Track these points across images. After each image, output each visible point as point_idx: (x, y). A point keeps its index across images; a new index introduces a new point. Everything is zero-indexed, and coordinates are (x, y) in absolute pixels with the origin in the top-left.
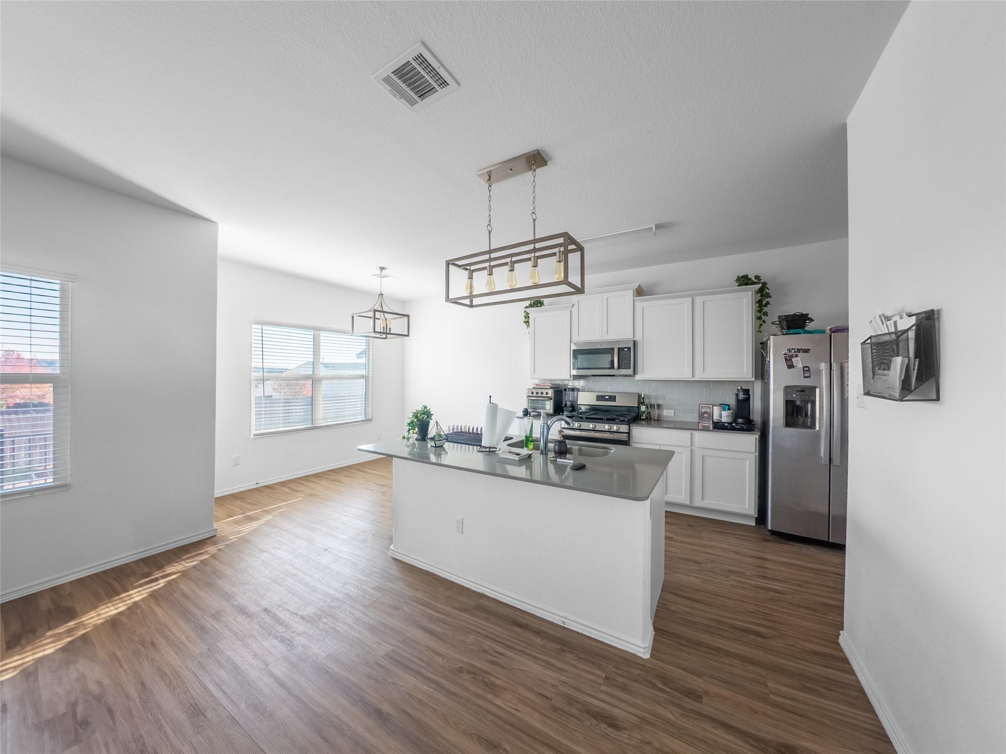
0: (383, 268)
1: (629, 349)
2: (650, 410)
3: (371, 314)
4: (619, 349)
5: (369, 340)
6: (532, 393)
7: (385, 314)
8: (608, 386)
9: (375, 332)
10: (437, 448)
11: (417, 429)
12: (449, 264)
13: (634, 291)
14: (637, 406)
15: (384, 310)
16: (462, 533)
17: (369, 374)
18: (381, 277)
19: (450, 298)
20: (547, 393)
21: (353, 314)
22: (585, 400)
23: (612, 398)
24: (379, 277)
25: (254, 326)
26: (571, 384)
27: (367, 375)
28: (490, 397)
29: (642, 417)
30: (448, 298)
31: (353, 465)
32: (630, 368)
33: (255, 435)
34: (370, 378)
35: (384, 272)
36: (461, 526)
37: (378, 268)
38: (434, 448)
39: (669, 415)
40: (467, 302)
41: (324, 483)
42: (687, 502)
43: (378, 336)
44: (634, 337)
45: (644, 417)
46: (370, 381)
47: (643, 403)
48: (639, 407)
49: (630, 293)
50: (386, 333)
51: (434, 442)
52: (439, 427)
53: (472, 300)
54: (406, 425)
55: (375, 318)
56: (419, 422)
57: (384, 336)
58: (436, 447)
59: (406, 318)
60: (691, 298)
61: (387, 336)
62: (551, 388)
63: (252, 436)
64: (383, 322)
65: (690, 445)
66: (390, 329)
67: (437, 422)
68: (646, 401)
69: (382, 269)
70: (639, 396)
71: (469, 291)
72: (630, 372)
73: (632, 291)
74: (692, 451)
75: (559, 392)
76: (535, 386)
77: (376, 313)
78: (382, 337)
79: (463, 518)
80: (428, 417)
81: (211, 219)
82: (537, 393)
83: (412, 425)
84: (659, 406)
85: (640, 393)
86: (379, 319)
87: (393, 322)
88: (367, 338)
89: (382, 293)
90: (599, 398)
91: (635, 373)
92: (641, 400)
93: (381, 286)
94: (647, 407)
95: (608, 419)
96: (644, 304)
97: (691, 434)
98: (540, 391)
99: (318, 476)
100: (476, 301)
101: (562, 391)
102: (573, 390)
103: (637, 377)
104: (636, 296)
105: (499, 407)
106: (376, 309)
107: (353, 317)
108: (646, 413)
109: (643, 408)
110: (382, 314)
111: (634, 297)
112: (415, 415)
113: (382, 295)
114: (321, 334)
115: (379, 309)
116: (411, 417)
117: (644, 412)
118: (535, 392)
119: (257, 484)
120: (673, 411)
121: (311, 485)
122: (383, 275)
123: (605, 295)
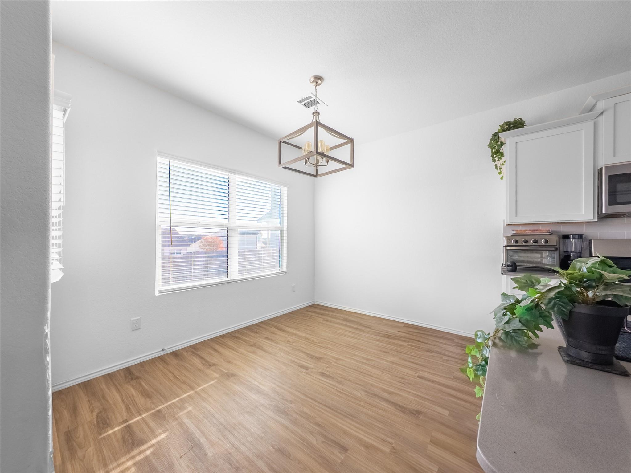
6: (516, 242)
17: (283, 225)
31: (269, 320)
34: (285, 230)
41: (242, 350)
99: (234, 336)
119: (163, 350)
121: (227, 353)
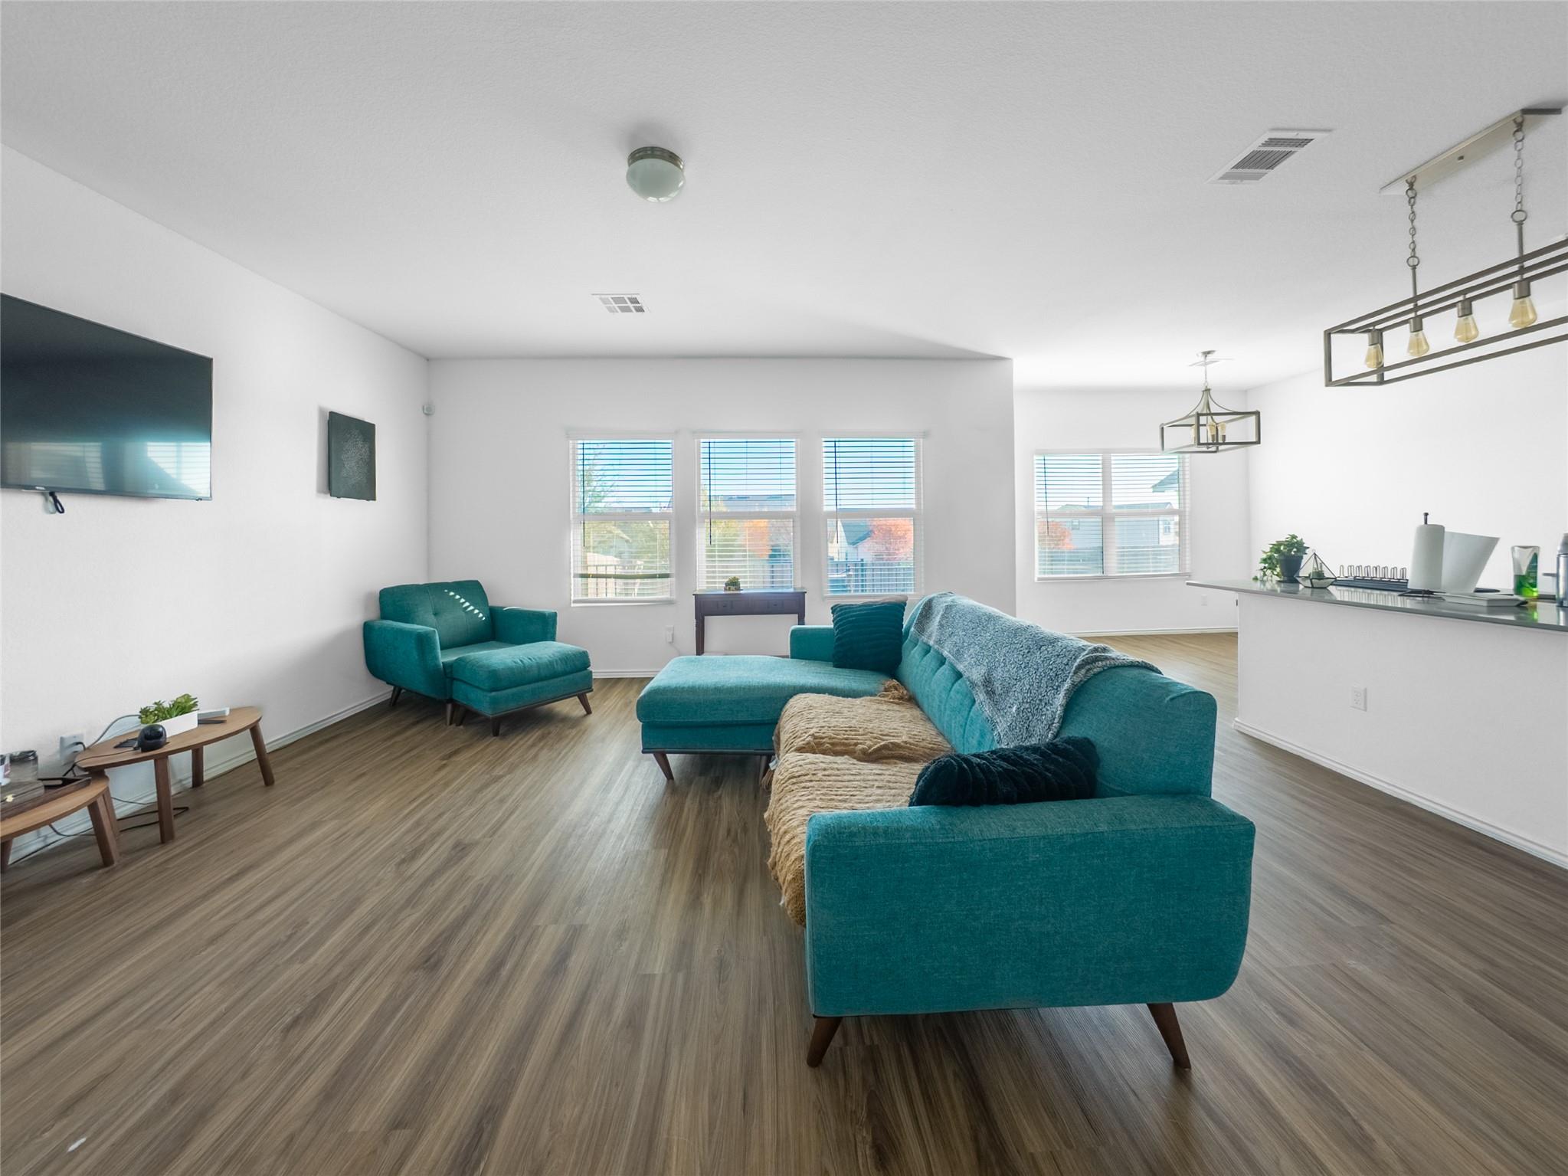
0: (1209, 352)
3: (1193, 421)
5: (1184, 458)
7: (1214, 417)
9: (1199, 444)
10: (1315, 590)
11: (1278, 570)
12: (1330, 334)
15: (1212, 411)
16: (1366, 710)
17: (1185, 507)
18: (1206, 364)
19: (1333, 379)
21: (1163, 424)
24: (1201, 365)
25: (1035, 457)
27: (1182, 509)
28: (1426, 514)
30: (1330, 380)
33: (1039, 579)
34: (1187, 513)
35: (1210, 357)
36: (1363, 700)
37: (1200, 355)
38: (1310, 590)
40: (1374, 378)
43: (1204, 449)
46: (1187, 517)
50: (1217, 443)
51: (1309, 581)
52: (1319, 562)
53: (1383, 374)
54: (1260, 560)
55: (1199, 425)
56: (1282, 558)
57: (1213, 449)
58: (1313, 587)
59: (1253, 417)
61: (1217, 448)
63: (1036, 579)
64: (1211, 429)
66: (1224, 437)
67: (1315, 554)
69: (1206, 354)
71: (1373, 362)
77: (1201, 417)
78: (1210, 450)
79: (1366, 689)
80: (1298, 551)
81: (1003, 356)
83: (1269, 561)
86: (1205, 425)
87: (1228, 425)
88: (1181, 455)
89: (1208, 387)
93: (1206, 378)
100: (1388, 375)
105: (1446, 530)
106: (1199, 412)
107: (1163, 428)
110: (1209, 417)
112: (1276, 547)
113: (1209, 390)
114: (1113, 458)
115: (1205, 412)
116: (1268, 550)
122: (1207, 361)
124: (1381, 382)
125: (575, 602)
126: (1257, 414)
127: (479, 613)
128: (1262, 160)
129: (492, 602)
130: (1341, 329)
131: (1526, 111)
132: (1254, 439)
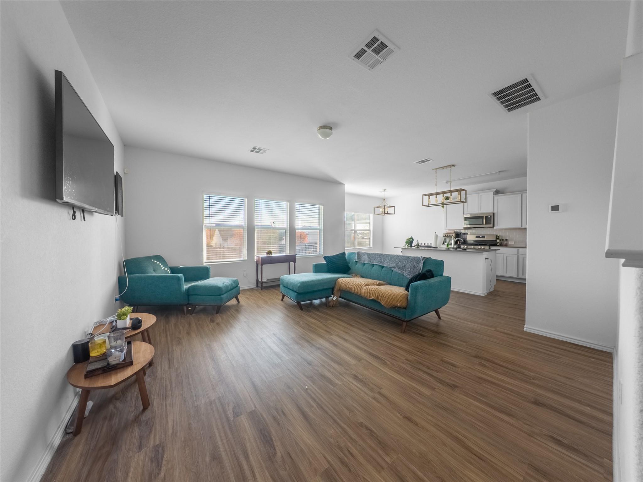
1: (491, 216)
2: (502, 242)
3: (383, 207)
4: (486, 216)
6: (445, 235)
8: (481, 232)
11: (408, 244)
12: (423, 195)
13: (494, 193)
14: (495, 240)
17: (371, 229)
18: (384, 192)
20: (452, 235)
22: (471, 237)
23: (484, 237)
26: (463, 231)
29: (497, 245)
30: (423, 205)
32: (491, 224)
34: (371, 231)
39: (512, 243)
42: (516, 276)
44: (493, 211)
45: (498, 244)
47: (498, 239)
48: (496, 240)
49: (491, 194)
51: (417, 246)
56: (409, 241)
59: (394, 208)
60: (521, 195)
62: (454, 233)
65: (517, 254)
67: (416, 240)
68: (501, 238)
69: (385, 190)
70: (497, 236)
71: (428, 203)
72: (491, 225)
73: (493, 193)
74: (518, 256)
75: (458, 235)
76: (446, 232)
80: (412, 240)
82: (448, 235)
83: (407, 242)
84: (506, 240)
85: (497, 234)
90: (477, 237)
91: (494, 226)
92: (497, 237)
94: (501, 240)
95: (480, 244)
96: (498, 197)
97: (518, 249)
98: (449, 234)
101: (459, 234)
102: (464, 234)
103: (495, 228)
104: (495, 194)
108: (500, 243)
109: (498, 241)
111: (493, 194)
112: (408, 239)
113: (385, 199)
116: (406, 240)
117: (499, 242)
118: (447, 235)
120: (513, 242)
123: (480, 194)
124: (429, 206)
125: (205, 263)
126: (394, 207)
127: (167, 270)
128: (423, 162)
129: (170, 265)
130: (426, 195)
131: (452, 165)
132: (394, 213)
